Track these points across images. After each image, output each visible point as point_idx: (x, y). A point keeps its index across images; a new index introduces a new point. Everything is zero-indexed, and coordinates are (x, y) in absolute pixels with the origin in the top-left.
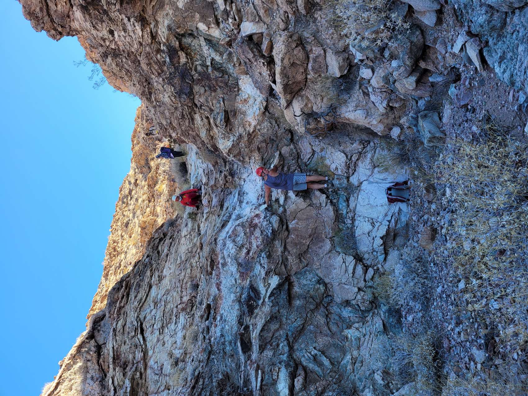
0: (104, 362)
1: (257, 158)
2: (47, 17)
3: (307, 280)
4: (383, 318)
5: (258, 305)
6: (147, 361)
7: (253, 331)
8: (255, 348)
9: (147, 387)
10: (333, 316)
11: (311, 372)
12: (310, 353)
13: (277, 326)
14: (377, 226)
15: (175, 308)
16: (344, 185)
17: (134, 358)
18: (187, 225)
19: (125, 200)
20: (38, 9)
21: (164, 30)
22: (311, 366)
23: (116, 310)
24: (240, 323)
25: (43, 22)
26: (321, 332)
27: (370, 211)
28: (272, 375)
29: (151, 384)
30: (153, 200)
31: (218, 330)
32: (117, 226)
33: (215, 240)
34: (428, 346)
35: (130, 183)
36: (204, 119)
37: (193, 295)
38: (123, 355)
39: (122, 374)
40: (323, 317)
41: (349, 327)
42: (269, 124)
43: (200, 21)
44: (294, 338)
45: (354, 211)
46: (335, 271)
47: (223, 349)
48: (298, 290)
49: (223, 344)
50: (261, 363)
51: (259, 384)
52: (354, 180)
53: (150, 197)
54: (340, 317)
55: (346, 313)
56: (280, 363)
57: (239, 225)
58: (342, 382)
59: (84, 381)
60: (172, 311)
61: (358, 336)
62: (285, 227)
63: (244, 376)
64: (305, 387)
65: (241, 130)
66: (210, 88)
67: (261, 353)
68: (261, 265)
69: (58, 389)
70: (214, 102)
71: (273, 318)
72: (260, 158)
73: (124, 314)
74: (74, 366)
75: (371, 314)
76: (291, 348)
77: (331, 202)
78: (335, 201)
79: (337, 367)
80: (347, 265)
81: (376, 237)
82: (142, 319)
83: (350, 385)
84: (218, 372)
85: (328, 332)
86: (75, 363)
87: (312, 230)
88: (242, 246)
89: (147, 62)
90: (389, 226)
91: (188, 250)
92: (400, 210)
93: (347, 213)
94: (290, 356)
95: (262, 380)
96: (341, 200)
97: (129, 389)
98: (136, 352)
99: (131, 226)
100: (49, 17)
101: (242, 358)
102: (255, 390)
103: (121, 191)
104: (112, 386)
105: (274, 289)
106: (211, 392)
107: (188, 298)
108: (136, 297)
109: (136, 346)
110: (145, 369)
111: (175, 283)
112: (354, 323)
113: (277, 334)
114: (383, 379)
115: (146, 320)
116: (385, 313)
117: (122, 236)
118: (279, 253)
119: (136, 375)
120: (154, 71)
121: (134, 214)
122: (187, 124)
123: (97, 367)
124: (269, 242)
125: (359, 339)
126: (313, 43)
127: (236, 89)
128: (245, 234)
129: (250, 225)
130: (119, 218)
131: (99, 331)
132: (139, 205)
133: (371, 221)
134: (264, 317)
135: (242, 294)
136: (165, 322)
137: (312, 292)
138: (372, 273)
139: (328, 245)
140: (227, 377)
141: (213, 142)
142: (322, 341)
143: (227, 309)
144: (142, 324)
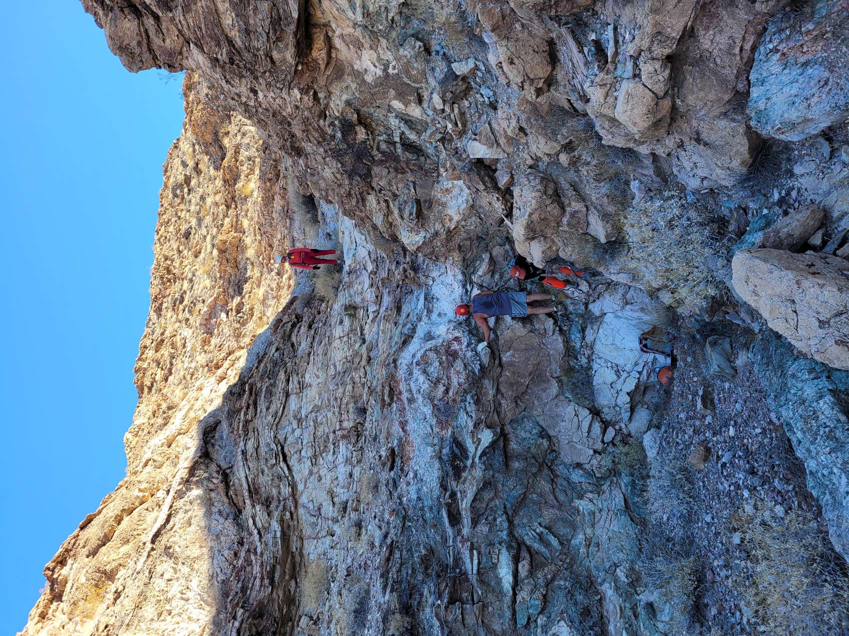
0: (236, 495)
1: (456, 259)
2: (148, 53)
3: (525, 432)
4: (624, 491)
5: (465, 467)
6: (297, 497)
7: (462, 500)
8: (466, 520)
9: (301, 530)
10: (560, 481)
11: (537, 553)
12: (534, 531)
13: (492, 494)
14: (623, 378)
15: (332, 434)
16: (580, 312)
17: (280, 493)
18: (341, 322)
19: (178, 192)
20: (134, 43)
21: (338, 102)
22: (536, 546)
23: (241, 424)
24: (444, 487)
25: (141, 61)
26: (546, 502)
27: (615, 354)
28: (491, 557)
29: (306, 526)
30: (233, 206)
31: (413, 489)
32: (168, 232)
33: (395, 361)
34: (690, 574)
35: (184, 164)
36: (382, 202)
37: (358, 421)
38: (263, 489)
39: (265, 514)
40: (548, 483)
41: (581, 497)
42: (479, 220)
43: (395, 98)
44: (514, 511)
45: (592, 348)
46: (564, 424)
47: (422, 516)
48: (515, 447)
49: (422, 509)
50: (475, 540)
51: (475, 568)
52: (595, 308)
53: (229, 201)
54: (568, 482)
55: (576, 476)
56: (500, 544)
57: (431, 350)
58: (575, 567)
59: (208, 514)
60: (328, 436)
61: (593, 509)
62: (497, 362)
63: (454, 553)
64: (531, 573)
65: (438, 226)
66: (396, 170)
67: (474, 528)
68: (467, 413)
69: (171, 523)
70: (400, 185)
71: (487, 484)
72: (460, 259)
73: (254, 432)
74: (188, 494)
75: (609, 483)
76: (511, 522)
77: (561, 330)
78: (565, 328)
79: (567, 547)
80: (580, 419)
81: (621, 390)
82: (282, 441)
83: (585, 573)
84: (418, 544)
85: (555, 502)
86: (189, 489)
87: (533, 367)
88: (438, 381)
89: (304, 128)
90: (639, 379)
91: (346, 358)
92: (655, 359)
93: (582, 347)
94: (511, 533)
95: (479, 563)
96: (574, 329)
97: (279, 534)
98: (281, 486)
99: (195, 239)
100: (150, 53)
101: (450, 531)
102: (470, 573)
103: (166, 171)
104: (253, 527)
105: (487, 447)
106: (413, 569)
107: (352, 424)
108: (268, 409)
109: (280, 478)
110: (296, 507)
111: (329, 400)
112: (586, 492)
113: (492, 504)
114: (627, 577)
115: (288, 442)
116: (626, 486)
117: (180, 252)
118: (490, 397)
119: (285, 515)
120: (312, 139)
121: (200, 221)
122: (354, 204)
123: (226, 500)
124: (475, 381)
125: (594, 513)
126: (573, 198)
127: (435, 175)
128: (440, 363)
129: (447, 351)
130: (169, 220)
131: (213, 445)
132: (208, 207)
133: (615, 369)
134: (475, 484)
135: (441, 448)
136: (318, 450)
137: (533, 450)
138: (613, 434)
139: (554, 388)
140: (431, 551)
141: (392, 231)
142: (548, 515)
143: (423, 466)
144: (283, 448)
